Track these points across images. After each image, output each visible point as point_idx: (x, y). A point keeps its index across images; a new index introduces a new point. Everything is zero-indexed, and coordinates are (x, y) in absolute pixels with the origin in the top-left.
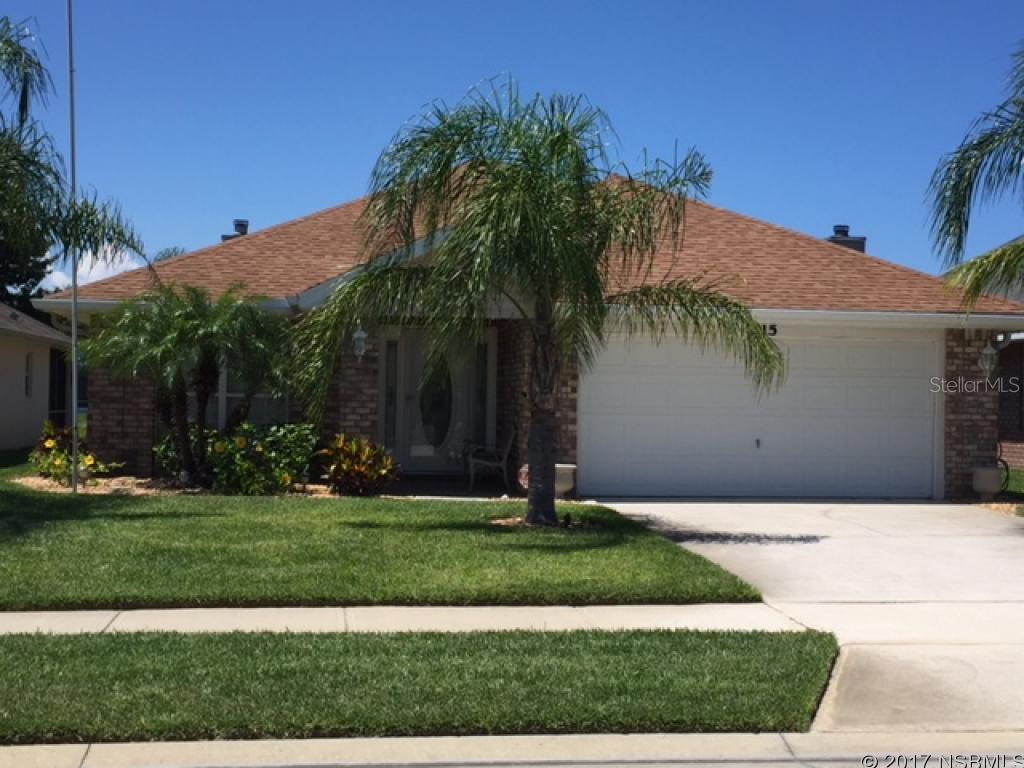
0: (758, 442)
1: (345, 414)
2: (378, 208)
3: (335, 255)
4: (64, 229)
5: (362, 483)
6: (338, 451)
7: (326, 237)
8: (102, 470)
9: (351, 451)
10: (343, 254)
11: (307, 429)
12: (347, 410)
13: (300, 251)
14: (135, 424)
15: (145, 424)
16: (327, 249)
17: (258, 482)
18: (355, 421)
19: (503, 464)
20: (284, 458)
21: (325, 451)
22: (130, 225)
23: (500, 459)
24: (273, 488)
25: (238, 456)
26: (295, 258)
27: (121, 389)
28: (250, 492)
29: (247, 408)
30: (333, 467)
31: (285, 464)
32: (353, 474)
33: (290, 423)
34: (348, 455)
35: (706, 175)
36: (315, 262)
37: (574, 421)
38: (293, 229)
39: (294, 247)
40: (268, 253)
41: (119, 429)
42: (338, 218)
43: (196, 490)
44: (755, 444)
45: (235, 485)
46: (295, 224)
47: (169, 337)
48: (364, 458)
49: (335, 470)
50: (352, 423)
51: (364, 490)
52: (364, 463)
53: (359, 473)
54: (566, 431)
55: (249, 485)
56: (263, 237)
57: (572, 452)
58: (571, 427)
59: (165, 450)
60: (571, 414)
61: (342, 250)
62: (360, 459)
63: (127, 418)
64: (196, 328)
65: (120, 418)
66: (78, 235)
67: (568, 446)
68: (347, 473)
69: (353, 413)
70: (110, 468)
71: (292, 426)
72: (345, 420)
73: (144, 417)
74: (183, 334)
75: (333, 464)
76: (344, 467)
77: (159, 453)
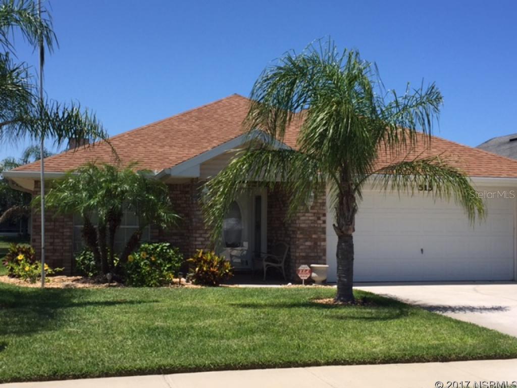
0: (422, 250)
1: (196, 237)
2: (254, 114)
3: (171, 146)
4: (60, 126)
5: (215, 277)
6: (199, 260)
7: (162, 136)
8: (50, 273)
9: (207, 259)
10: (175, 146)
11: (165, 246)
12: (197, 235)
13: (151, 144)
14: (61, 244)
15: (67, 244)
16: (165, 143)
17: (155, 279)
18: (202, 241)
19: (282, 265)
20: (168, 264)
21: (191, 259)
22: (100, 123)
23: (281, 262)
24: (163, 283)
25: (142, 263)
26: (148, 148)
27: (52, 223)
28: (150, 285)
29: (141, 234)
30: (197, 269)
31: (168, 268)
32: (210, 273)
33: (155, 243)
34: (205, 261)
35: (438, 99)
36: (160, 150)
37: (324, 240)
38: (143, 132)
39: (146, 142)
40: (133, 145)
41: (52, 247)
42: (165, 126)
43: (115, 284)
44: (421, 252)
45: (142, 282)
46: (143, 129)
47: (100, 193)
48: (215, 263)
49: (199, 270)
50: (200, 243)
51: (216, 282)
52: (215, 266)
53: (213, 272)
54: (320, 246)
55: (150, 281)
56: (127, 136)
57: (323, 258)
58: (323, 244)
59: (83, 260)
60: (323, 236)
61: (174, 144)
62: (213, 264)
63: (57, 241)
64: (116, 187)
65: (52, 241)
66: (68, 130)
67: (321, 254)
68: (206, 272)
69: (201, 237)
70: (55, 271)
71: (157, 244)
72: (196, 241)
73: (67, 240)
74: (109, 191)
75: (197, 267)
76: (205, 269)
77: (80, 262)
